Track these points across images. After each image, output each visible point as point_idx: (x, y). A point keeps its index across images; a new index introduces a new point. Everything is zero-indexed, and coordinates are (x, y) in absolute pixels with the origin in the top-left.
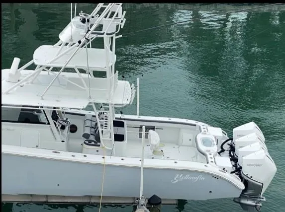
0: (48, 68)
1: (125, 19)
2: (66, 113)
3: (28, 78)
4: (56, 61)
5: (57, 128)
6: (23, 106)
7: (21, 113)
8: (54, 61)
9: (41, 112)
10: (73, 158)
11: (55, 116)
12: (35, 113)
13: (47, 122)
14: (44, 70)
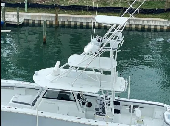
0: (76, 68)
1: (123, 41)
2: (86, 95)
3: (64, 73)
4: (82, 64)
5: (80, 104)
6: (61, 90)
7: (59, 94)
8: (80, 64)
9: (71, 94)
10: (89, 122)
11: (79, 97)
12: (68, 94)
13: (74, 100)
14: (74, 69)
